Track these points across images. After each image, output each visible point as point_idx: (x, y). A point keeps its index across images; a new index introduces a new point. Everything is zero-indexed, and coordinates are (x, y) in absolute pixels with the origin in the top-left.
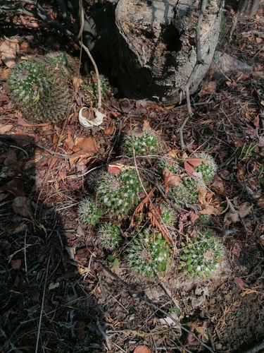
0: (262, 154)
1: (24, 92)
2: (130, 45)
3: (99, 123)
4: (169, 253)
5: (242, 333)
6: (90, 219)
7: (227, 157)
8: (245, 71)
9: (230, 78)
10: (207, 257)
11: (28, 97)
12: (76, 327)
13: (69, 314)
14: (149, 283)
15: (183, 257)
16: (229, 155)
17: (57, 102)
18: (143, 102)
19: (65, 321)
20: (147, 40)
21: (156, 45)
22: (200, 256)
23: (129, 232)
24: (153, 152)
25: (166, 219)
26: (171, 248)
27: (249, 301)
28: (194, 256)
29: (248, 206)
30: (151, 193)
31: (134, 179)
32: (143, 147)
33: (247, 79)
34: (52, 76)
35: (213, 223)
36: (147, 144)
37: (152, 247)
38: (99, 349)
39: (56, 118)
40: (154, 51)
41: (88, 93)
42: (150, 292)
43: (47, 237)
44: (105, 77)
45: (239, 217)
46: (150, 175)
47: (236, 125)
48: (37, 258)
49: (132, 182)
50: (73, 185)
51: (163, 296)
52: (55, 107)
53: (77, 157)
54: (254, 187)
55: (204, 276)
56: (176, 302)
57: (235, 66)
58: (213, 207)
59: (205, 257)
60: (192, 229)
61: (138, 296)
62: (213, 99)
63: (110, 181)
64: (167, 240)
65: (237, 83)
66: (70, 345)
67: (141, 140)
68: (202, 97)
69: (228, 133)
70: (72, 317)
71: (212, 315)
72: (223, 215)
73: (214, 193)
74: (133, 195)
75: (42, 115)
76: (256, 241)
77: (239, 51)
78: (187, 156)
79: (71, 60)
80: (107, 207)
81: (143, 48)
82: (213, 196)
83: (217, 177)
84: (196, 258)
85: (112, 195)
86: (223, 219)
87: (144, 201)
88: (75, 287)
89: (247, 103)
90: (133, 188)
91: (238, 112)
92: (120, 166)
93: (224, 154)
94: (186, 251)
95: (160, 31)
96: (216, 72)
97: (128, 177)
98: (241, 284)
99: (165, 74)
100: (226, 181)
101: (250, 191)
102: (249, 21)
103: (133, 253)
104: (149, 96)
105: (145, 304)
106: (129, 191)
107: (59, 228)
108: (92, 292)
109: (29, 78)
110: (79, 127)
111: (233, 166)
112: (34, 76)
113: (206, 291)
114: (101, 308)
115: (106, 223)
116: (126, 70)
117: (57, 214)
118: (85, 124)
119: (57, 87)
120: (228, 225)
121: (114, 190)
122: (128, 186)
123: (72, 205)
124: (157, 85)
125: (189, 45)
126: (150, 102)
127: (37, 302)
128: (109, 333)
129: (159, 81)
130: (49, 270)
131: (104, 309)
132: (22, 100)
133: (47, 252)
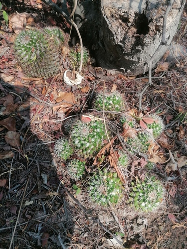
1: (25, 53)
2: (110, 25)
3: (78, 83)
4: (122, 190)
6: (63, 155)
9: (179, 61)
10: (151, 196)
11: (27, 57)
12: (42, 237)
13: (38, 226)
14: (102, 210)
15: (132, 194)
16: (174, 118)
17: (49, 63)
18: (113, 72)
19: (34, 231)
20: (123, 24)
21: (129, 29)
22: (145, 195)
23: (92, 169)
24: (117, 108)
25: (121, 162)
26: (123, 186)
27: (178, 233)
28: (141, 194)
29: (185, 159)
30: (113, 141)
31: (101, 128)
32: (110, 104)
34: (48, 43)
35: (157, 169)
36: (113, 103)
37: (108, 184)
39: (47, 75)
40: (127, 32)
41: (73, 60)
42: (102, 217)
43: (29, 164)
44: (87, 50)
45: (177, 167)
46: (113, 127)
47: (181, 97)
48: (18, 179)
49: (99, 130)
50: (53, 127)
51: (112, 221)
52: (47, 67)
53: (59, 107)
55: (147, 211)
56: (122, 227)
57: (184, 54)
58: (158, 157)
59: (149, 196)
60: (141, 173)
61: (93, 219)
62: (165, 75)
63: (82, 128)
64: (121, 179)
65: (185, 66)
67: (109, 99)
68: (157, 73)
69: (174, 102)
70: (40, 229)
71: (148, 240)
72: (166, 164)
73: (160, 146)
74: (99, 140)
75: (37, 72)
78: (142, 116)
79: (63, 34)
80: (77, 148)
81: (119, 30)
82: (159, 148)
83: (163, 134)
84: (142, 196)
85: (82, 139)
86: (165, 167)
87: (106, 146)
88: (45, 206)
90: (99, 136)
91: (183, 87)
92: (91, 117)
93: (171, 117)
94: (135, 190)
95: (134, 18)
96: (169, 56)
97: (96, 126)
98: (173, 219)
99: (134, 51)
100: (170, 138)
103: (93, 186)
104: (118, 68)
105: (97, 226)
106: (96, 137)
107: (38, 159)
108: (57, 211)
109: (30, 43)
110: (63, 84)
111: (176, 127)
112: (34, 41)
113: (146, 222)
114: (62, 224)
115: (75, 159)
116: (104, 45)
117: (38, 148)
118: (67, 82)
119: (50, 52)
120: (169, 172)
121: (84, 135)
122: (95, 134)
123: (51, 142)
124: (125, 59)
125: (155, 31)
126: (118, 72)
127: (14, 214)
128: (66, 244)
129: (128, 56)
130: (26, 190)
131: (65, 226)
132: (23, 58)
133: (27, 176)
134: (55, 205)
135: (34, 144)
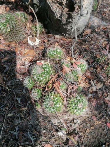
0: (109, 62)
1: (3, 27)
2: (52, 8)
3: (37, 44)
4: (62, 103)
5: (94, 141)
6: (29, 86)
7: (93, 62)
8: (104, 25)
9: (97, 28)
10: (80, 106)
11: (5, 30)
12: (18, 134)
13: (16, 128)
14: (53, 116)
15: (69, 105)
16: (94, 61)
17: (18, 33)
18: (58, 36)
19: (14, 131)
20: (60, 6)
21: (64, 9)
22: (76, 105)
23: (45, 93)
24: (59, 57)
25: (62, 88)
26: (64, 101)
27: (98, 127)
28: (74, 105)
29: (100, 84)
30: (56, 75)
31: (48, 68)
32: (54, 55)
33: (105, 29)
34: (17, 21)
35: (84, 91)
36: (57, 54)
37: (54, 100)
38: (28, 144)
39: (18, 40)
40: (62, 11)
41: (33, 30)
42: (53, 120)
43: (9, 93)
44: (41, 24)
45: (96, 89)
46: (56, 67)
47: (98, 48)
48: (3, 102)
49: (47, 70)
50: (22, 70)
51: (59, 122)
52: (17, 35)
53: (26, 58)
54: (104, 76)
55: (78, 114)
56: (65, 126)
57: (100, 23)
58: (85, 84)
59: (79, 106)
60: (74, 93)
61: (48, 122)
62: (89, 36)
63: (37, 69)
64: (62, 97)
65: (100, 30)
66: (15, 142)
67: (54, 52)
68: (84, 36)
69: (94, 51)
70: (17, 129)
71: (81, 132)
72: (89, 88)
73: (86, 78)
74: (48, 76)
75: (12, 38)
76: (103, 100)
77: (102, 17)
78: (74, 60)
79: (27, 16)
80: (36, 81)
81: (57, 10)
82: (85, 79)
83: (88, 70)
84: (74, 106)
85: (38, 75)
86: (89, 89)
87: (52, 79)
88: (20, 116)
89: (104, 39)
90: (48, 73)
91: (100, 43)
92: (43, 62)
93: (92, 61)
94: (70, 103)
95: (65, 2)
96: (91, 25)
97: (46, 67)
98: (95, 119)
99: (67, 22)
100: (92, 73)
101: (102, 78)
102: (107, 4)
103: (46, 102)
104: (60, 34)
105: (51, 125)
106: (46, 74)
107: (15, 90)
108: (27, 119)
109: (6, 21)
110: (28, 45)
111: (95, 66)
112: (8, 20)
113: (79, 121)
114: (30, 126)
115: (35, 88)
116: (51, 21)
117: (14, 83)
118: (30, 44)
119: (18, 26)
120: (91, 92)
121: (39, 73)
122: (45, 72)
123: (22, 79)
124: (64, 28)
125: (78, 9)
126: (61, 36)
127: (2, 122)
128: (33, 137)
129: (65, 26)
130: (8, 107)
131: (32, 127)
132: (2, 31)
133: (9, 100)
134: (26, 115)
135: (12, 81)
